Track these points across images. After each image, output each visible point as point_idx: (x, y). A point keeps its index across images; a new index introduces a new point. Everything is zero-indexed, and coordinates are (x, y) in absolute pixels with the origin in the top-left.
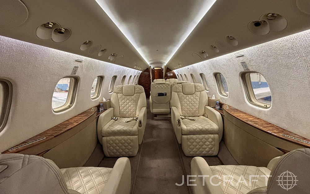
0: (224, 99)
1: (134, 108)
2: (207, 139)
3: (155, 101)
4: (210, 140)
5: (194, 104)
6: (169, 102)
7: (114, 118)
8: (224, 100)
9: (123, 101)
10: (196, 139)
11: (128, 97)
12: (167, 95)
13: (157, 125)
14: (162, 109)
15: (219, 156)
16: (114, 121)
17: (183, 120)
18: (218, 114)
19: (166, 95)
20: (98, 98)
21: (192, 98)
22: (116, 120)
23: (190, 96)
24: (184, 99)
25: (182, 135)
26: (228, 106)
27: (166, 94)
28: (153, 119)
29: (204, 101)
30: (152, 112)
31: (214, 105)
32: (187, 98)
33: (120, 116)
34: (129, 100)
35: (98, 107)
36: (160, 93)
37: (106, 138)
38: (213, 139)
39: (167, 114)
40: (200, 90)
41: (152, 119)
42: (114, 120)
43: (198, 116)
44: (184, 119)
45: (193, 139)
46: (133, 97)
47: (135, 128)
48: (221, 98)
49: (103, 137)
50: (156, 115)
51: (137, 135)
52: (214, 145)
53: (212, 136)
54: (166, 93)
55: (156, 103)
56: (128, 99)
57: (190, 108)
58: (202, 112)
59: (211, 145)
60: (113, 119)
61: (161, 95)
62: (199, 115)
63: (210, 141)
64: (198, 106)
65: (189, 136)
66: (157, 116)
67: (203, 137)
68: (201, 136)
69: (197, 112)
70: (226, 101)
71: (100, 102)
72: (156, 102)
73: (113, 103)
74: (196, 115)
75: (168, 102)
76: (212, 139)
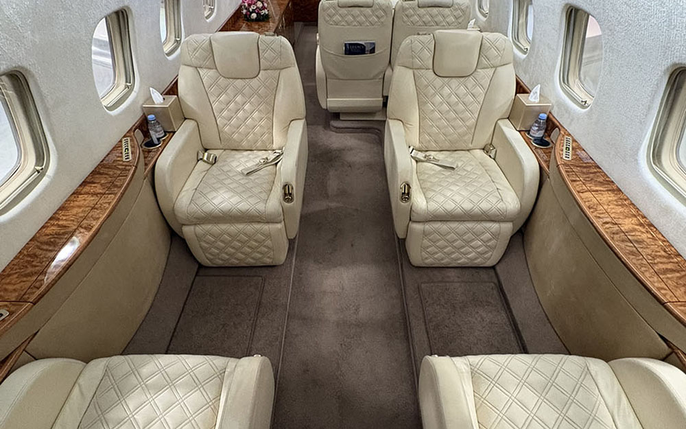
0: (567, 110)
1: (263, 123)
2: (477, 235)
3: (334, 72)
4: (488, 235)
5: (463, 112)
6: (381, 76)
7: (205, 159)
8: (567, 115)
9: (223, 98)
10: (448, 233)
11: (239, 83)
12: (377, 52)
13: (341, 150)
14: (357, 96)
15: (498, 268)
16: (209, 166)
17: (419, 164)
18: (530, 161)
19: (373, 51)
20: (133, 95)
21: (462, 90)
22: (213, 164)
23: (454, 82)
24: (434, 95)
25: (410, 220)
26: (574, 141)
27: (374, 48)
28: (327, 126)
29: (498, 106)
30: (324, 106)
31: (530, 124)
32: (446, 91)
33: (221, 147)
34: (243, 95)
35: (143, 125)
36: (350, 44)
37: (192, 227)
38: (495, 236)
39: (370, 113)
40: (497, 61)
41: (325, 128)
42: (205, 161)
43: (468, 150)
44: (422, 161)
45: (440, 234)
46: (254, 82)
47: (274, 202)
48: (561, 104)
49: (183, 225)
50: (336, 115)
51: (280, 222)
52: (492, 248)
53: (494, 226)
54: (374, 44)
55: (339, 79)
56: (239, 92)
57: (445, 127)
58: (484, 138)
59: (486, 246)
60: (201, 159)
61: (354, 49)
62: (470, 146)
63: (486, 239)
64: (474, 121)
65: (428, 227)
66: (341, 118)
67: (468, 229)
68: (462, 227)
69: (466, 138)
70: (572, 120)
71: (143, 108)
72: (337, 74)
73: (190, 105)
74: (464, 146)
75: (377, 75)
76: (492, 234)
